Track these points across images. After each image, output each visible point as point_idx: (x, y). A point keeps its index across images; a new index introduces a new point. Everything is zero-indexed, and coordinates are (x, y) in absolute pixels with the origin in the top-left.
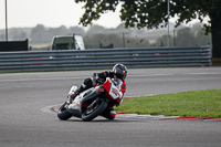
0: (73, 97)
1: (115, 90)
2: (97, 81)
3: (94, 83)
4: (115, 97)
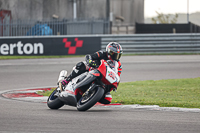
0: (65, 84)
1: (112, 74)
2: (91, 65)
3: (87, 67)
4: (112, 81)
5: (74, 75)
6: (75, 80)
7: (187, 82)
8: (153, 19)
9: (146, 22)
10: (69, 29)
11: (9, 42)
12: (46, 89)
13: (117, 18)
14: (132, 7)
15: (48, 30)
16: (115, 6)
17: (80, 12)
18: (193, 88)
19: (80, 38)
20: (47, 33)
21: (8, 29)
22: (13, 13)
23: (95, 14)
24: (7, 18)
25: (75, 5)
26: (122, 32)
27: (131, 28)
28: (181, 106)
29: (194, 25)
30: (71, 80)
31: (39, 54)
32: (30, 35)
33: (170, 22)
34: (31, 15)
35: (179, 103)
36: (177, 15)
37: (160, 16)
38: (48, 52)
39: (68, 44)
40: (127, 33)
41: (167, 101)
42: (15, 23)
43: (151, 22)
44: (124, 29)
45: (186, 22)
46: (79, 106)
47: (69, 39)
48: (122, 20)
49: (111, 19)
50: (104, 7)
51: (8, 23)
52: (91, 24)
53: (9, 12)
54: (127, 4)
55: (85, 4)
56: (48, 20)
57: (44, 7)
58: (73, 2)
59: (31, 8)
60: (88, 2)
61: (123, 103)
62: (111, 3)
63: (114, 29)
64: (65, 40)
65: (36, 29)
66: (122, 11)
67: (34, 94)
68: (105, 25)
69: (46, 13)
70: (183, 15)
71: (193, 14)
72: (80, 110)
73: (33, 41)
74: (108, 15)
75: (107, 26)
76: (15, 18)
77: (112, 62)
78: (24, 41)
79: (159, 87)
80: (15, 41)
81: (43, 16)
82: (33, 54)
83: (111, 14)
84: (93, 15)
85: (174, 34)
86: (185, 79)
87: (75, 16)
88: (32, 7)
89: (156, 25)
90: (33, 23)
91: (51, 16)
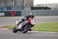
6: (21, 24)
7: (46, 24)
8: (36, 6)
9: (34, 6)
10: (12, 8)
12: (5, 26)
13: (26, 5)
14: (30, 2)
15: (6, 9)
16: (25, 2)
17: (15, 3)
18: (48, 26)
19: (15, 11)
20: (5, 10)
23: (19, 4)
26: (27, 9)
27: (30, 8)
28: (44, 31)
29: (48, 7)
31: (3, 16)
32: (1, 10)
33: (41, 7)
35: (44, 30)
36: (43, 5)
37: (38, 5)
38: (6, 15)
39: (12, 13)
40: (29, 10)
41: (40, 30)
44: (28, 8)
45: (46, 6)
46: (23, 32)
48: (27, 6)
49: (24, 6)
50: (22, 2)
52: (18, 7)
55: (16, 1)
56: (6, 6)
57: (5, 2)
58: (13, 1)
62: (24, 1)
63: (25, 8)
64: (11, 12)
66: (27, 3)
67: (2, 28)
68: (22, 7)
69: (5, 4)
70: (45, 4)
71: (48, 4)
73: (1, 12)
74: (23, 4)
75: (23, 8)
77: (32, 18)
79: (38, 26)
81: (4, 5)
82: (1, 16)
83: (24, 4)
85: (42, 10)
86: (46, 23)
87: (14, 5)
88: (1, 2)
90: (1, 7)
91: (7, 5)
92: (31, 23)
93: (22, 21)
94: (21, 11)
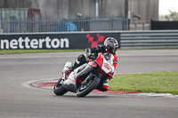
5: (76, 66)
6: (76, 70)
8: (166, 17)
9: (160, 20)
10: (92, 25)
11: (38, 37)
13: (134, 16)
14: (148, 6)
15: (73, 26)
16: (132, 5)
17: (101, 10)
19: (101, 34)
20: (72, 29)
21: (37, 26)
22: (42, 11)
24: (37, 16)
25: (97, 4)
26: (139, 28)
27: (147, 25)
30: (73, 70)
31: (65, 48)
32: (57, 31)
34: (58, 13)
37: (173, 15)
38: (73, 47)
39: (91, 39)
40: (143, 29)
42: (44, 21)
43: (164, 20)
44: (141, 26)
46: (78, 93)
47: (91, 34)
48: (139, 18)
49: (129, 17)
50: (123, 7)
51: (37, 20)
52: (112, 21)
53: (38, 11)
54: (144, 4)
55: (106, 3)
56: (73, 17)
57: (69, 6)
58: (95, 2)
59: (58, 8)
60: (109, 2)
61: (140, 91)
62: (129, 2)
63: (132, 26)
64: (88, 36)
65: (63, 26)
66: (139, 10)
68: (124, 23)
69: (71, 11)
72: (79, 96)
73: (59, 37)
74: (126, 13)
75: (126, 24)
76: (43, 16)
77: (108, 55)
78: (52, 37)
79: (171, 78)
80: (44, 37)
81: (69, 14)
82: (59, 48)
83: (129, 12)
84: (114, 13)
87: (97, 14)
88: (58, 6)
89: (169, 22)
90: (59, 20)
91: (76, 14)
92: (103, 68)
93: (78, 62)
94: (119, 33)
